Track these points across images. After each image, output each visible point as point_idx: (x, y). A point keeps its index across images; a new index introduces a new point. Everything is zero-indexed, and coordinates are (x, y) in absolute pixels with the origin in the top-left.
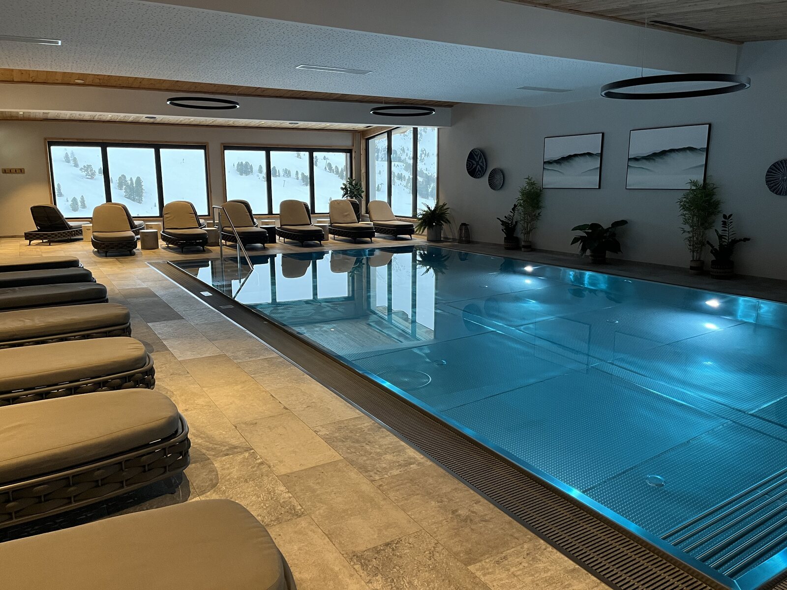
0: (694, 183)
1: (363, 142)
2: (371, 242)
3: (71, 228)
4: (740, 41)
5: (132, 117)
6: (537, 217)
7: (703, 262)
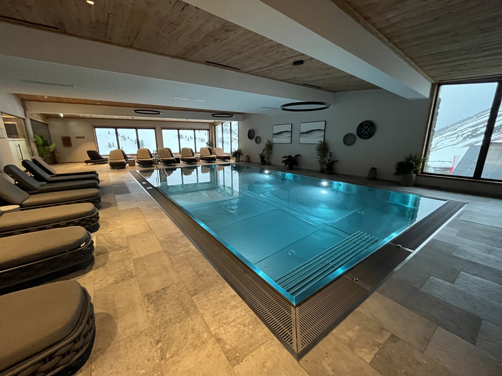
0: (321, 142)
1: (213, 127)
2: (215, 162)
3: (103, 158)
4: (335, 92)
5: (125, 117)
6: (271, 153)
7: (323, 169)
